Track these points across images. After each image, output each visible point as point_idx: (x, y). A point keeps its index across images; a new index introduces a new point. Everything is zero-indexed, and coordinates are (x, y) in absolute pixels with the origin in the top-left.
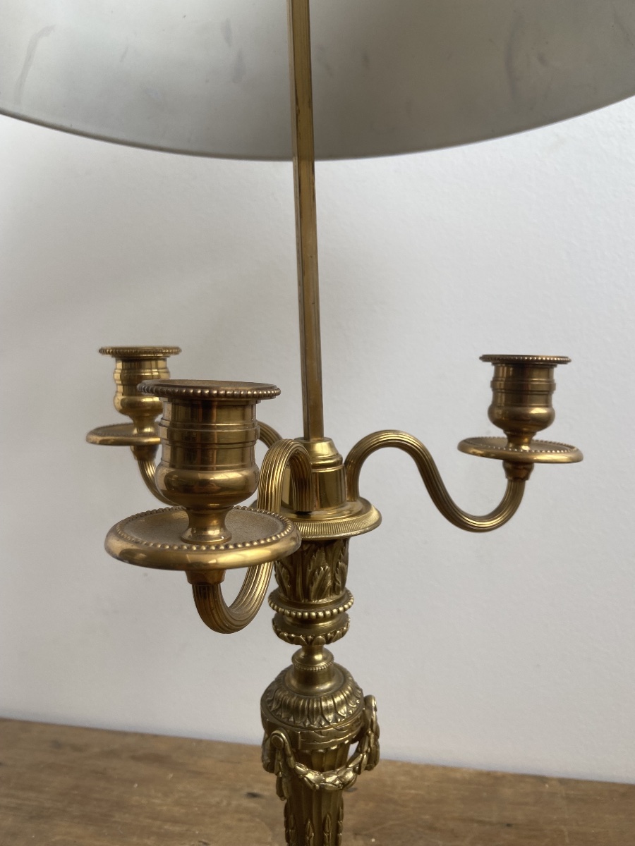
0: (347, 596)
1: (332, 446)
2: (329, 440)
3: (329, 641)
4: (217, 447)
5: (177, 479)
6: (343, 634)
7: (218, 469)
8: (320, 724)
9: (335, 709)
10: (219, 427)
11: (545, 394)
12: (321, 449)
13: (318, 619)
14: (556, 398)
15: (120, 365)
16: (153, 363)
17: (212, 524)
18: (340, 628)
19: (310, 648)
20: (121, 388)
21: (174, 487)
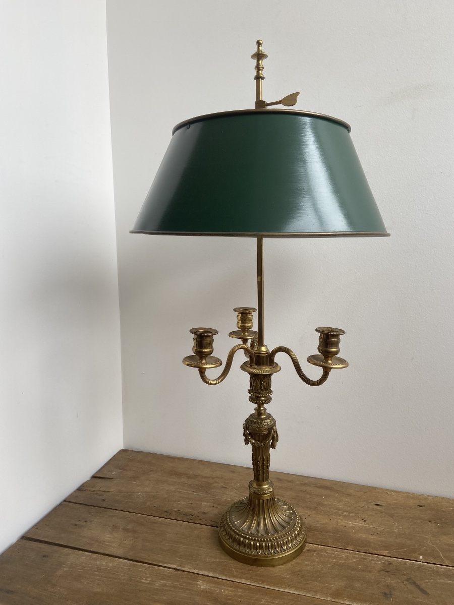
0: (271, 392)
1: (267, 348)
2: (266, 346)
3: (265, 403)
6: (269, 402)
11: (336, 345)
12: (263, 349)
13: (260, 397)
14: (340, 345)
18: (268, 400)
19: (260, 405)
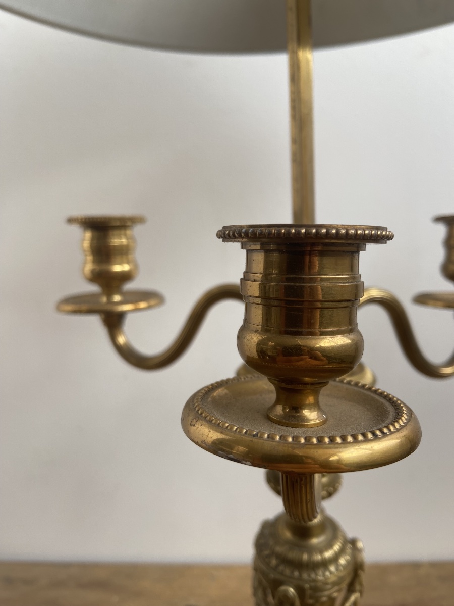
4: (319, 305)
5: (274, 348)
7: (324, 334)
8: (324, 575)
9: (335, 559)
10: (323, 280)
15: (88, 235)
16: (122, 232)
17: (307, 402)
20: (90, 258)
21: (269, 356)
